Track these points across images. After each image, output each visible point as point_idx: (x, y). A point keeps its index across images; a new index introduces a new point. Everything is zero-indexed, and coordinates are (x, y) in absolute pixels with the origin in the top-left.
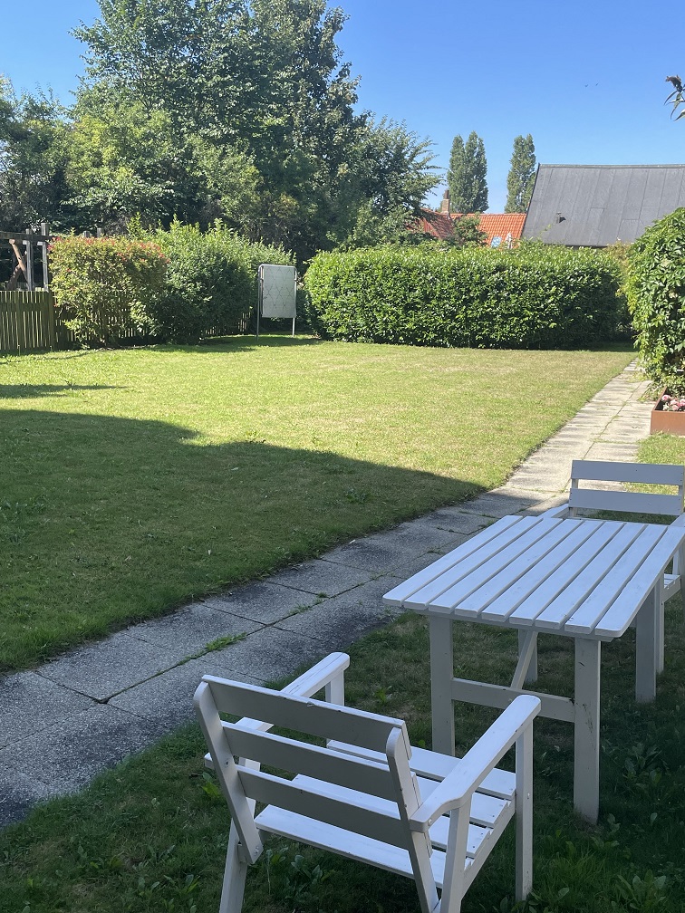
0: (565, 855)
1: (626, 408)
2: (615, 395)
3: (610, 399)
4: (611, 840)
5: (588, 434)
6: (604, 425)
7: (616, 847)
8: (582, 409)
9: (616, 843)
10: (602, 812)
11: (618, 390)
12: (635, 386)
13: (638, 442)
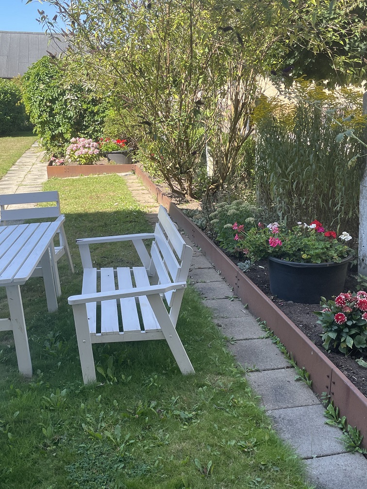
0: (16, 396)
1: (34, 167)
2: (28, 160)
3: (25, 162)
4: (40, 381)
5: (15, 182)
6: (23, 176)
7: (42, 384)
8: (11, 169)
9: (42, 382)
10: (34, 369)
11: (30, 157)
12: (38, 154)
13: (42, 184)
